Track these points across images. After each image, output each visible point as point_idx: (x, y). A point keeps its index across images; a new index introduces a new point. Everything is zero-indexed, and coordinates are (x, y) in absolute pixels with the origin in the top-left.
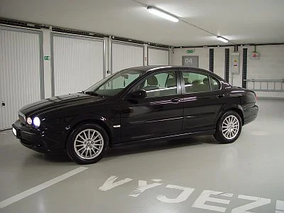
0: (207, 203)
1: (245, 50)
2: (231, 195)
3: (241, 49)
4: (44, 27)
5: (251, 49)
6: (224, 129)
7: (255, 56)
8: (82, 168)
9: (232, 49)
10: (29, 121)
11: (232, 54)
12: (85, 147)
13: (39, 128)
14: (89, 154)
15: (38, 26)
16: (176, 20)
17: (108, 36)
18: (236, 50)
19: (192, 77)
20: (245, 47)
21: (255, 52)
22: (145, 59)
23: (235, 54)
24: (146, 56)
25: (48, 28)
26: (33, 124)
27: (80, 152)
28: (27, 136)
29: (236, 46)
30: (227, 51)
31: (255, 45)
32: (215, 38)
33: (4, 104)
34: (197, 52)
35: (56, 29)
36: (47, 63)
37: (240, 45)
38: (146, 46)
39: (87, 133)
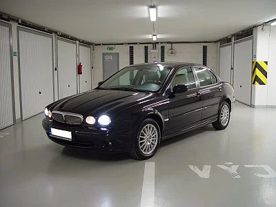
1: (163, 48)
3: (159, 46)
5: (167, 47)
6: (222, 117)
7: (172, 53)
9: (150, 46)
11: (150, 51)
12: (146, 142)
14: (148, 149)
18: (155, 48)
20: (162, 45)
21: (172, 49)
22: (78, 56)
23: (154, 51)
29: (155, 44)
30: (146, 48)
31: (171, 43)
34: (117, 49)
36: (15, 58)
37: (158, 43)
39: (147, 128)
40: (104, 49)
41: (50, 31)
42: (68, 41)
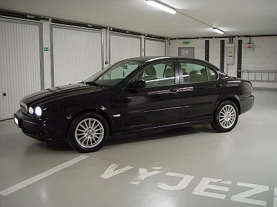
0: (207, 190)
1: (240, 42)
2: (230, 183)
3: (236, 40)
4: (44, 19)
5: (245, 41)
6: (221, 118)
7: (250, 47)
8: (83, 157)
9: (227, 40)
10: (31, 110)
11: (227, 45)
12: (85, 136)
13: (41, 117)
14: (89, 143)
15: (37, 18)
16: (174, 12)
17: (106, 28)
18: (231, 42)
19: (190, 67)
20: (239, 39)
21: (250, 43)
22: (143, 50)
23: (230, 45)
24: (143, 47)
25: (48, 20)
26: (34, 113)
27: (81, 141)
28: (29, 126)
29: (231, 38)
30: (223, 42)
31: (250, 37)
32: (211, 29)
33: (5, 95)
34: (193, 43)
35: (55, 21)
36: (47, 54)
37: (235, 37)
38: (143, 37)
39: (87, 122)
40: (180, 44)
41: (99, 27)
42: (125, 36)
